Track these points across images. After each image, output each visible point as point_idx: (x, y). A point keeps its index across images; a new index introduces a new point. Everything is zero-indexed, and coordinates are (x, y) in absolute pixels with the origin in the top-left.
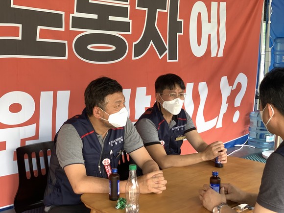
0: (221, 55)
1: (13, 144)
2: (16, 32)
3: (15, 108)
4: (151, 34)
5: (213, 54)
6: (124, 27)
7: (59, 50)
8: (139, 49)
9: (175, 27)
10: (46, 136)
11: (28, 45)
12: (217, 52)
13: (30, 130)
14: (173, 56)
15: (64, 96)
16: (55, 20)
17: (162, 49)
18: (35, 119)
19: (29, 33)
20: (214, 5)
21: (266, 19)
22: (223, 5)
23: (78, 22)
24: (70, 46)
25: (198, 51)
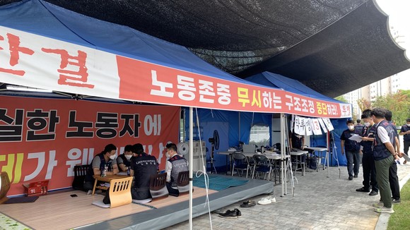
0: (159, 134)
1: (73, 167)
2: (76, 129)
3: (74, 154)
4: (127, 127)
5: (155, 134)
6: (116, 126)
7: (91, 134)
8: (122, 133)
9: (137, 125)
10: (84, 163)
11: (80, 133)
12: (157, 133)
13: (79, 162)
14: (136, 135)
15: (92, 150)
16: (90, 125)
17: (131, 133)
18: (81, 158)
19: (80, 129)
20: (155, 116)
21: (182, 117)
22: (159, 116)
23: (98, 125)
24: (95, 134)
25: (148, 133)
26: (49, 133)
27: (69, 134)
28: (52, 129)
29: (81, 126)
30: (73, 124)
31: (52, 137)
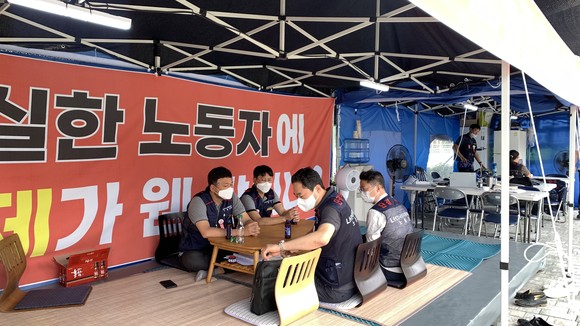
0: (301, 152)
1: (154, 215)
2: (157, 137)
3: (156, 189)
4: (249, 137)
5: (295, 152)
6: (230, 133)
7: (186, 149)
8: (241, 148)
9: (266, 132)
10: (175, 209)
11: (166, 147)
12: (298, 150)
13: (164, 206)
14: (264, 153)
15: (188, 181)
16: (184, 130)
17: (256, 148)
18: (169, 197)
19: (166, 138)
20: (295, 116)
21: (335, 123)
22: (302, 116)
23: (199, 131)
24: (193, 147)
25: (283, 149)
26: (105, 145)
27: (145, 148)
28: (109, 137)
29: (167, 130)
30: (151, 126)
31: (110, 152)
